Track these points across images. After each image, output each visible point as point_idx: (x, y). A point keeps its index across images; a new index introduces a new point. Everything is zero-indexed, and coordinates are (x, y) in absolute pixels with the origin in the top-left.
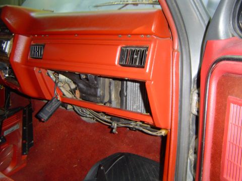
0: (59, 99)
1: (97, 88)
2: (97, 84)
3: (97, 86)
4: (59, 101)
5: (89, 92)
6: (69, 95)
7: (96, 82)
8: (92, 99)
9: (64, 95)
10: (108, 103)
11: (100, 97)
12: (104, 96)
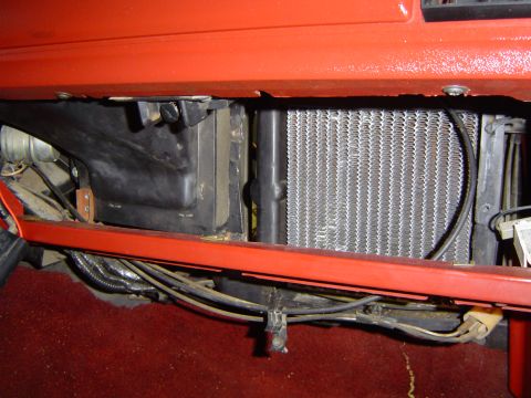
0: (13, 230)
1: (183, 172)
2: (185, 154)
3: (184, 164)
4: (14, 237)
5: (142, 191)
6: (47, 212)
7: (179, 147)
8: (158, 217)
9: (27, 212)
10: (224, 231)
11: (195, 207)
12: (212, 204)
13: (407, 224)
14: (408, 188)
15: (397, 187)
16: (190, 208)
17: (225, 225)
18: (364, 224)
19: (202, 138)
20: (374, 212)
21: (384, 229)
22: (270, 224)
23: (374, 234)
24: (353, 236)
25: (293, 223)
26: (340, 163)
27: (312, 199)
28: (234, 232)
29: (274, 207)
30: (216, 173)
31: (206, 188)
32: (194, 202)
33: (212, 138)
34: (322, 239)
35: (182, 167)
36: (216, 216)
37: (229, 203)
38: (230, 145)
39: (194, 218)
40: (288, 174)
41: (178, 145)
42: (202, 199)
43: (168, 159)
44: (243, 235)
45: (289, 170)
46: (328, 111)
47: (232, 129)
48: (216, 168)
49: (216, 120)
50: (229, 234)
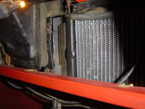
10: (47, 68)
11: (34, 59)
12: (39, 57)
15: (116, 51)
16: (33, 59)
17: (47, 66)
18: (104, 67)
19: (35, 33)
20: (108, 62)
23: (108, 71)
24: (100, 71)
25: (79, 66)
26: (94, 42)
27: (85, 57)
28: (50, 69)
30: (40, 46)
31: (37, 51)
32: (33, 57)
33: (38, 31)
34: (89, 73)
35: (27, 43)
36: (41, 62)
37: (48, 57)
38: (46, 34)
39: (34, 63)
40: (77, 47)
41: (24, 34)
42: (36, 55)
43: (21, 40)
44: (53, 70)
45: (76, 46)
46: (89, 22)
47: (47, 29)
48: (40, 43)
49: (39, 25)
50: (49, 70)
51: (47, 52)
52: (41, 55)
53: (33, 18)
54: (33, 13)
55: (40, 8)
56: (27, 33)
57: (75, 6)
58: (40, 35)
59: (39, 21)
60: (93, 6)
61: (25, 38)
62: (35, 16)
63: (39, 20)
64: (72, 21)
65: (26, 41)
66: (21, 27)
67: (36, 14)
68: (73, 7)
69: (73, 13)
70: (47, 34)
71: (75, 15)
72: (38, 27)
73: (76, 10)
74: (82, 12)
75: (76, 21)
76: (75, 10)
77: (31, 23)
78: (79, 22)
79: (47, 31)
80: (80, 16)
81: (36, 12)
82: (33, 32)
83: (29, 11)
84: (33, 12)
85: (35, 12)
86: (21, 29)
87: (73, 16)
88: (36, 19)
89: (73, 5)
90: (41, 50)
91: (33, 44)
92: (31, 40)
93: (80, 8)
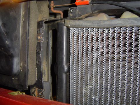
10: (35, 87)
11: (19, 75)
12: (26, 73)
13: (129, 86)
14: (130, 68)
15: (124, 67)
16: (17, 75)
17: (35, 84)
18: (106, 85)
19: (22, 40)
20: (112, 79)
21: (117, 88)
22: (62, 84)
23: (112, 90)
24: (101, 91)
25: (73, 84)
26: (95, 55)
27: (82, 73)
28: (39, 88)
29: (64, 76)
30: (28, 58)
31: (23, 65)
32: (17, 72)
33: (26, 39)
34: (86, 92)
35: (10, 54)
36: (28, 80)
37: (37, 73)
38: (36, 43)
39: (18, 80)
40: (71, 60)
41: (6, 41)
42: (21, 71)
43: (3, 49)
44: (43, 90)
45: (71, 58)
46: (89, 30)
47: (38, 36)
48: (28, 55)
49: (28, 30)
50: (37, 89)
51: (36, 67)
52: (28, 70)
53: (20, 21)
54: (20, 15)
55: (30, 8)
56: (11, 40)
57: (71, 10)
58: (28, 43)
59: (29, 25)
60: (96, 11)
61: (7, 47)
62: (22, 19)
63: (29, 23)
64: (65, 28)
65: (9, 51)
66: (3, 31)
67: (25, 16)
68: (69, 11)
69: (68, 18)
70: (38, 42)
71: (71, 21)
72: (26, 33)
73: (73, 15)
74: (80, 17)
75: (71, 29)
76: (71, 15)
77: (17, 27)
78: (76, 30)
79: (37, 39)
80: (78, 23)
81: (25, 13)
82: (19, 39)
83: (15, 12)
84: (20, 13)
85: (22, 12)
86: (4, 34)
87: (69, 22)
88: (24, 22)
89: (70, 8)
90: (29, 63)
91: (18, 55)
92: (15, 49)
93: (78, 13)
